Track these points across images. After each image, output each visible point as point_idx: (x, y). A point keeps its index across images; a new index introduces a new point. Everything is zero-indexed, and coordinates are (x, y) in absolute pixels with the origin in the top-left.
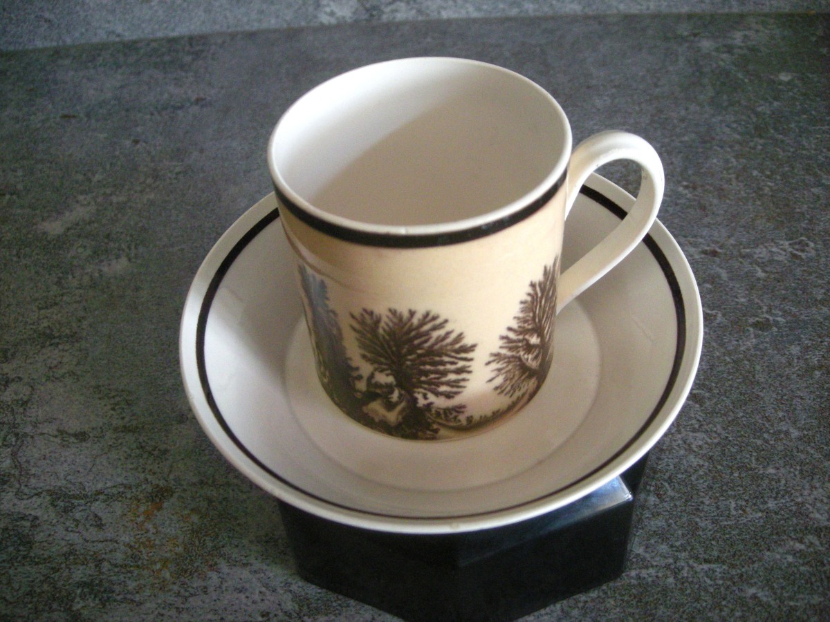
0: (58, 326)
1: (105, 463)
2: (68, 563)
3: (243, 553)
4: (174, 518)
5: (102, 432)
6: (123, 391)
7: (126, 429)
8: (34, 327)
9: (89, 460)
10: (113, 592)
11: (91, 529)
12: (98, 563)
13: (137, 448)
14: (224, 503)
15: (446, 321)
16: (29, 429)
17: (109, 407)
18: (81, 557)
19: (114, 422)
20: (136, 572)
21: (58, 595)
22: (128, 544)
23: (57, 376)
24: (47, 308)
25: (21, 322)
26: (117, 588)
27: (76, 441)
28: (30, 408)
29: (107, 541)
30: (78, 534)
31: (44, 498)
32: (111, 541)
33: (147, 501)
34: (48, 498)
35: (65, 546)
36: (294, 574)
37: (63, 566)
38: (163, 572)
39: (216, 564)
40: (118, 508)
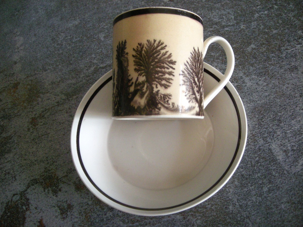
20: (16, 108)
22: (11, 102)
26: (12, 114)
29: (4, 104)
39: (39, 96)
40: (5, 94)
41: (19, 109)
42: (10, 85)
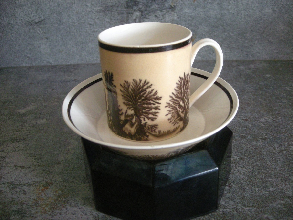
0: (19, 137)
1: (29, 175)
2: (11, 204)
3: (76, 202)
4: (52, 192)
5: (30, 166)
6: (39, 155)
7: (39, 166)
8: (11, 137)
9: (24, 174)
10: (26, 214)
11: (21, 194)
12: (22, 204)
13: (42, 171)
14: (71, 187)
15: (152, 85)
16: (4, 165)
17: (34, 159)
18: (16, 203)
19: (35, 163)
20: (35, 208)
21: (5, 214)
22: (34, 199)
23: (17, 150)
24: (16, 132)
25: (7, 135)
26: (28, 213)
27: (20, 168)
28: (6, 159)
29: (26, 198)
30: (16, 196)
32: (28, 198)
33: (43, 186)
34: (7, 185)
35: (11, 199)
36: (94, 209)
37: (9, 205)
38: (46, 208)
39: (66, 206)
40: (32, 188)
41: (37, 211)
42: (42, 182)
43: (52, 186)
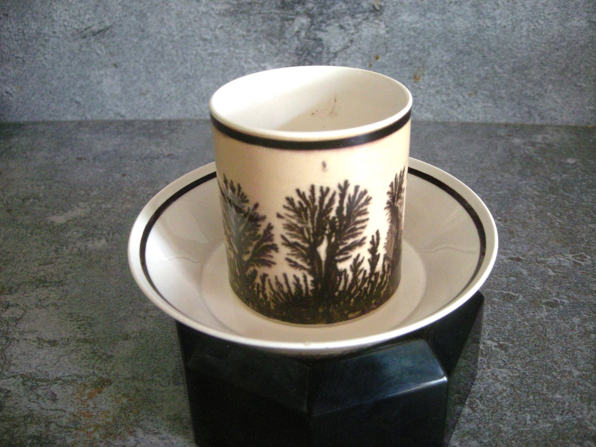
0: (50, 276)
1: (66, 360)
2: (26, 422)
3: (156, 425)
4: (110, 399)
5: (68, 341)
6: (88, 317)
7: (85, 341)
8: (34, 275)
9: (55, 358)
10: (55, 444)
11: (48, 402)
12: (48, 423)
13: (91, 353)
14: (148, 392)
16: (17, 336)
17: (76, 326)
18: (36, 419)
19: (78, 336)
20: (74, 432)
21: (13, 443)
22: (72, 413)
23: (44, 305)
24: (45, 265)
25: (25, 272)
26: (58, 442)
27: (48, 345)
28: (20, 323)
29: (57, 410)
30: (37, 404)
31: (18, 379)
32: (60, 410)
33: (92, 387)
34: (21, 379)
35: (26, 411)
37: (22, 423)
38: (94, 434)
39: (135, 431)
40: (70, 389)
41: (78, 439)
42: (91, 377)
43: (111, 387)
